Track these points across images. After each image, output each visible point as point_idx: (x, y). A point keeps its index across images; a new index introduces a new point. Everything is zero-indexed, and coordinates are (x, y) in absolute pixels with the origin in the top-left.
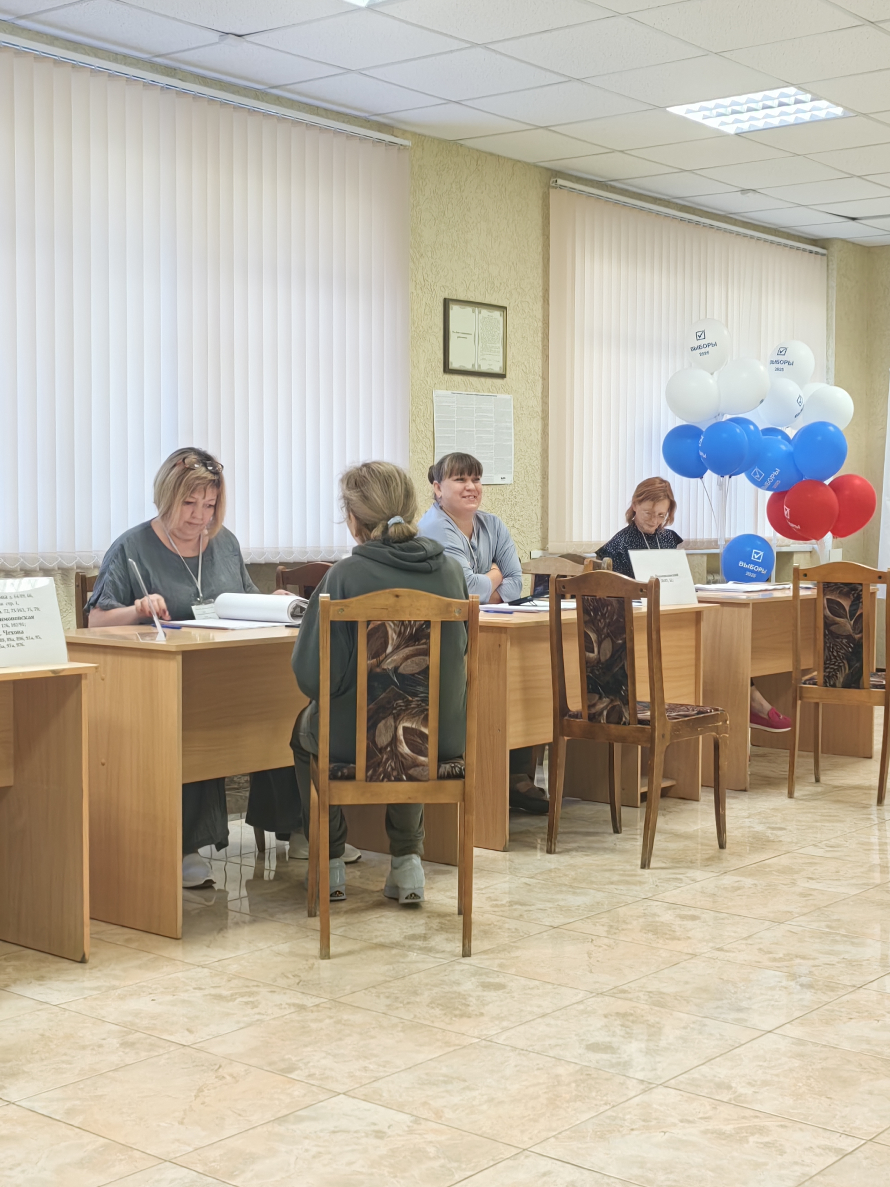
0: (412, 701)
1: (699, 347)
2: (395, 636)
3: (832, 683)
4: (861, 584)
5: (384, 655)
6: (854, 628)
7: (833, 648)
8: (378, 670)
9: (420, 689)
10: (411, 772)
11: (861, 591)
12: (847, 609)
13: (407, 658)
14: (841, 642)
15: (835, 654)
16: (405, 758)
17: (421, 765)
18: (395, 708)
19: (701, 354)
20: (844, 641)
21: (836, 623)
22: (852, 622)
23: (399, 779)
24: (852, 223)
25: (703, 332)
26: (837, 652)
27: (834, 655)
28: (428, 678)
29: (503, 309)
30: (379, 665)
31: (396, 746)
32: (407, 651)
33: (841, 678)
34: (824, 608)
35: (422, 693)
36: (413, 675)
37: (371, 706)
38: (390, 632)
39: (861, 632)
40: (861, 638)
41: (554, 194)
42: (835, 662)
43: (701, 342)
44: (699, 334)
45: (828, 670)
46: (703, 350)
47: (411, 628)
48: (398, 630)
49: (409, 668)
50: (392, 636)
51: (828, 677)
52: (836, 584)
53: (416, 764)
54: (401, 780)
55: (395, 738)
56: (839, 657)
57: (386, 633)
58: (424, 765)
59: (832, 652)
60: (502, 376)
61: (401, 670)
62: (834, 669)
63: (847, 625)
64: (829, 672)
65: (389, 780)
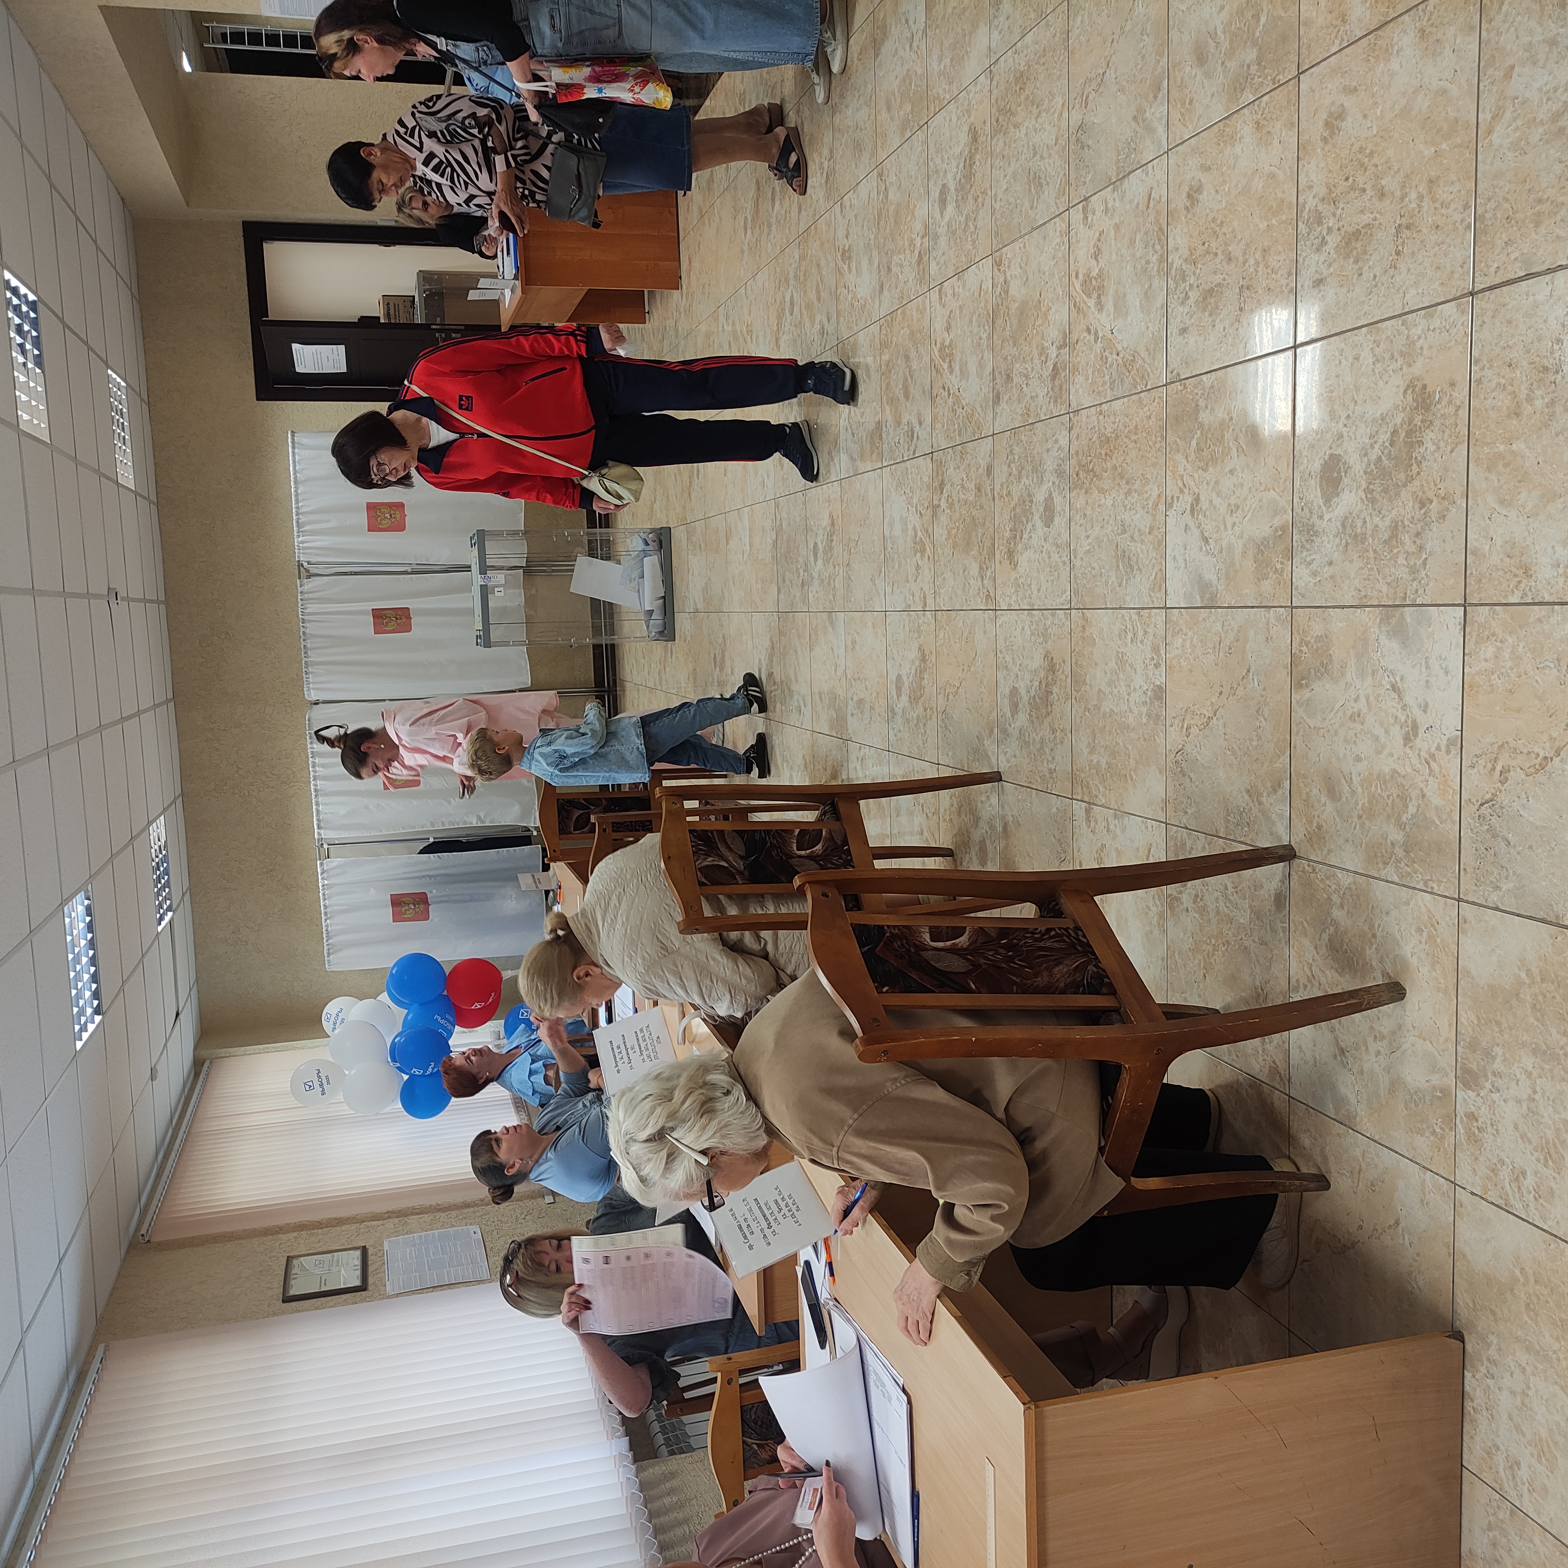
0: (771, 843)
1: (321, 1085)
2: (710, 859)
5: (731, 869)
8: (746, 873)
9: (757, 837)
10: (839, 842)
13: (730, 849)
16: (827, 848)
17: (830, 832)
18: (781, 858)
19: (328, 1083)
23: (849, 851)
24: (181, 1016)
25: (305, 1084)
28: (746, 831)
29: (289, 1259)
30: (741, 873)
31: (818, 856)
32: (723, 849)
34: (583, 833)
35: (761, 834)
36: (745, 843)
37: (784, 880)
38: (705, 863)
41: (156, 1239)
43: (317, 1084)
44: (307, 1087)
46: (325, 1081)
47: (700, 845)
48: (702, 857)
49: (739, 847)
50: (709, 861)
53: (831, 838)
54: (849, 850)
55: (809, 857)
57: (707, 866)
58: (831, 832)
60: (364, 1250)
61: (742, 853)
65: (851, 860)
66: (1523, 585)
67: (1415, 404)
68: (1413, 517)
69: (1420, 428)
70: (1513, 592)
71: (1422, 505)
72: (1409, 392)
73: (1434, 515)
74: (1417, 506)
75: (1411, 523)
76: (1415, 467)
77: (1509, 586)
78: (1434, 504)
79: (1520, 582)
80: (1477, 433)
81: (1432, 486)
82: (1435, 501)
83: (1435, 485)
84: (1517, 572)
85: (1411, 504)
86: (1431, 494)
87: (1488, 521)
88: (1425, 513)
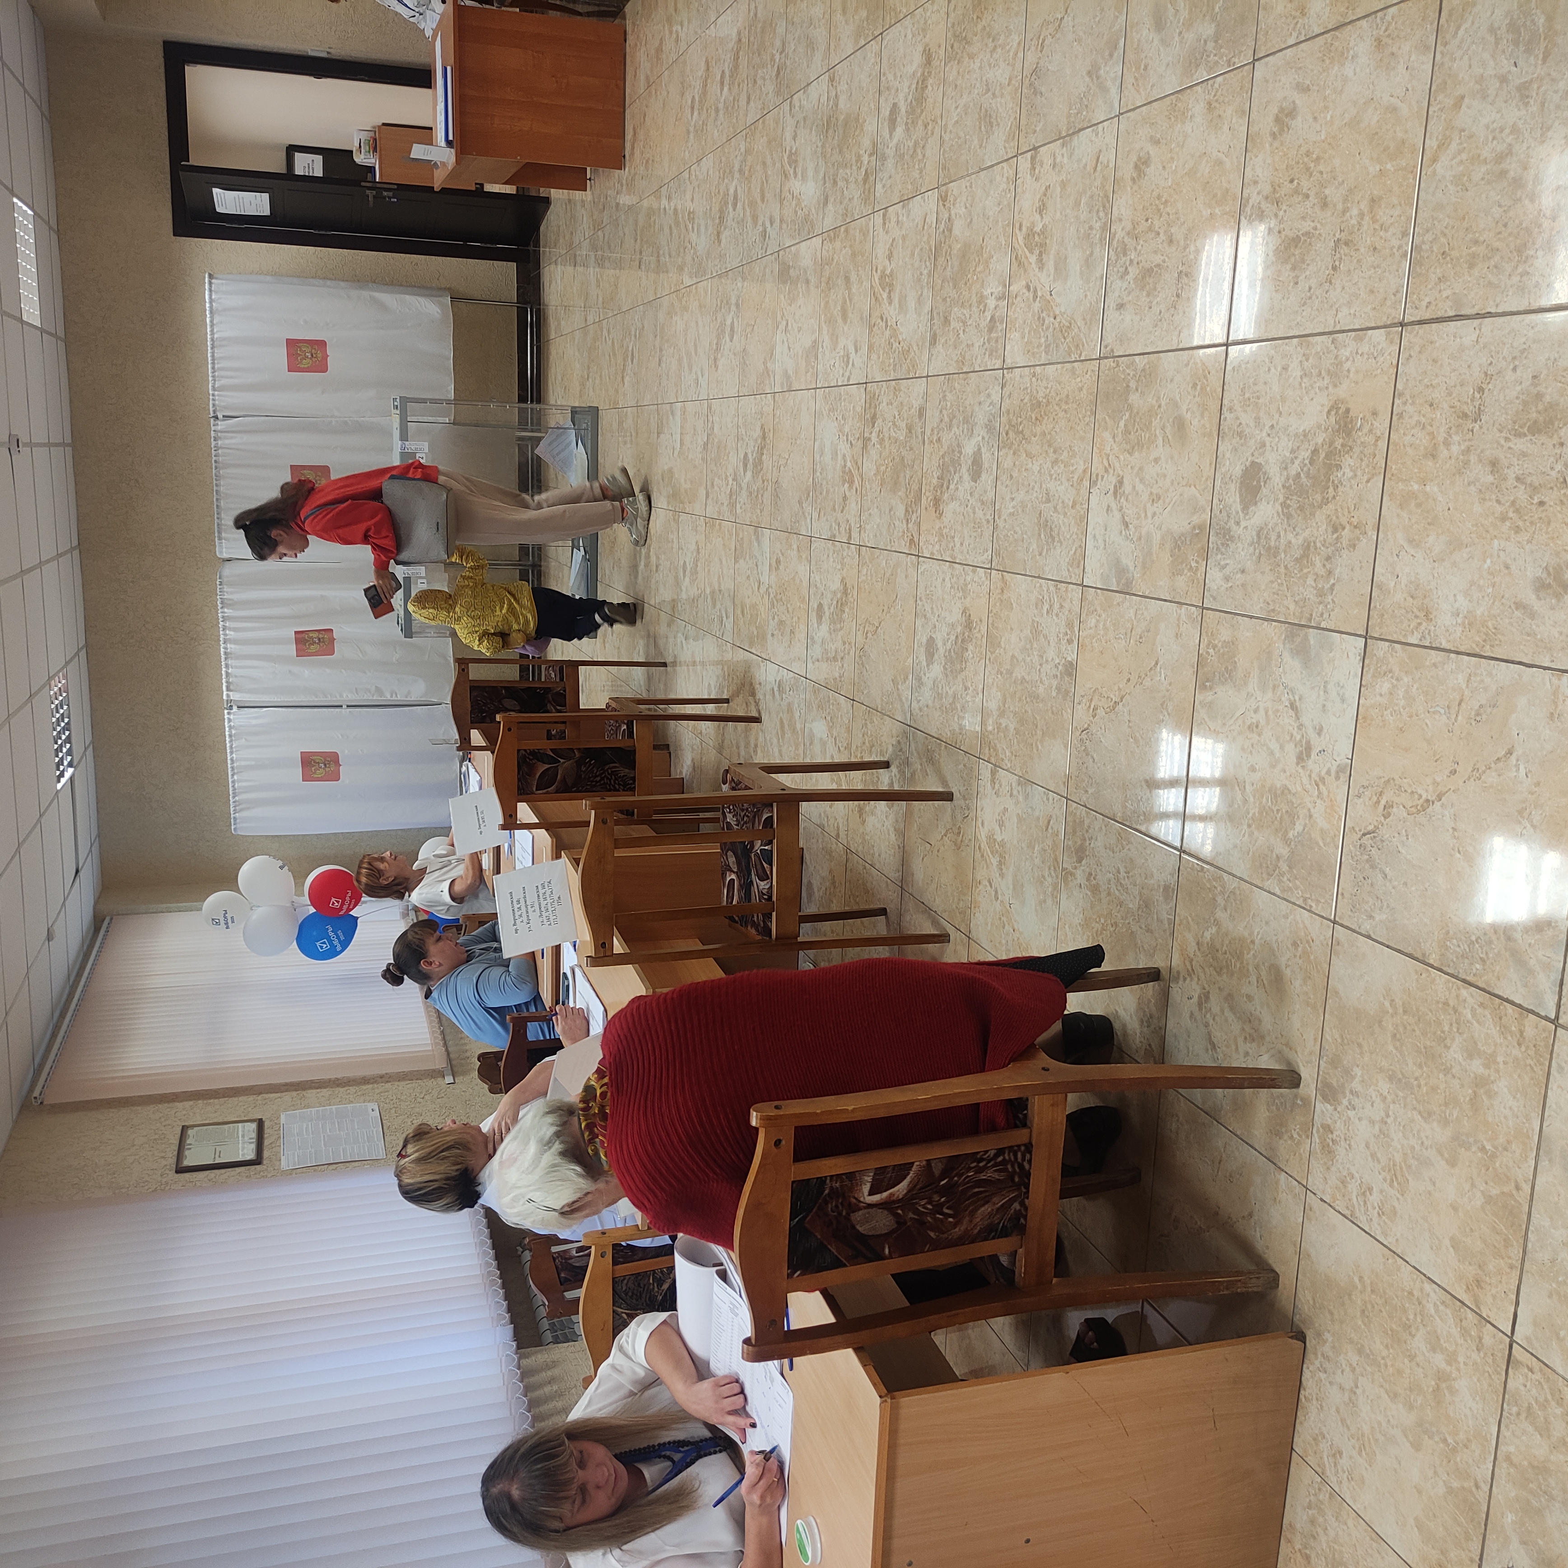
3: (631, 782)
4: (519, 751)
6: (568, 758)
7: (592, 781)
11: (525, 750)
12: (547, 766)
14: (584, 772)
15: (598, 779)
20: (583, 769)
21: (564, 780)
22: (562, 761)
24: (81, 874)
26: (597, 776)
27: (600, 781)
29: (184, 1129)
33: (624, 772)
39: (572, 750)
40: (579, 749)
41: (49, 1101)
42: (608, 778)
45: (617, 787)
51: (624, 786)
52: (519, 780)
56: (602, 774)
59: (597, 782)
60: (260, 1123)
62: (616, 779)
63: (565, 766)
64: (619, 784)
66: (1423, 628)
67: (1337, 427)
68: (1325, 541)
69: (1340, 452)
70: (1413, 633)
71: (1335, 530)
72: (1333, 413)
73: (1345, 542)
74: (1330, 530)
75: (1323, 545)
76: (1331, 490)
77: (1409, 626)
78: (1346, 530)
79: (1420, 624)
80: (1394, 467)
81: (1346, 513)
82: (1348, 527)
83: (1349, 512)
84: (1418, 614)
85: (1324, 527)
86: (1344, 521)
87: (1396, 558)
88: (1337, 538)
